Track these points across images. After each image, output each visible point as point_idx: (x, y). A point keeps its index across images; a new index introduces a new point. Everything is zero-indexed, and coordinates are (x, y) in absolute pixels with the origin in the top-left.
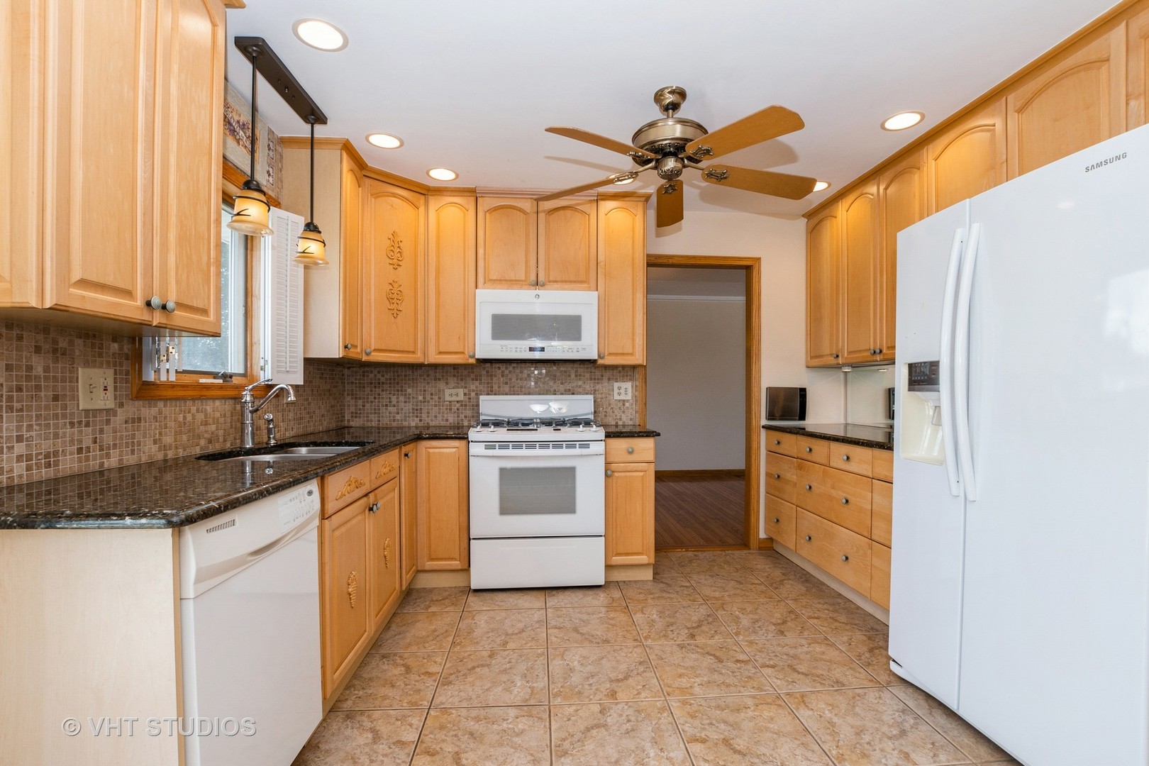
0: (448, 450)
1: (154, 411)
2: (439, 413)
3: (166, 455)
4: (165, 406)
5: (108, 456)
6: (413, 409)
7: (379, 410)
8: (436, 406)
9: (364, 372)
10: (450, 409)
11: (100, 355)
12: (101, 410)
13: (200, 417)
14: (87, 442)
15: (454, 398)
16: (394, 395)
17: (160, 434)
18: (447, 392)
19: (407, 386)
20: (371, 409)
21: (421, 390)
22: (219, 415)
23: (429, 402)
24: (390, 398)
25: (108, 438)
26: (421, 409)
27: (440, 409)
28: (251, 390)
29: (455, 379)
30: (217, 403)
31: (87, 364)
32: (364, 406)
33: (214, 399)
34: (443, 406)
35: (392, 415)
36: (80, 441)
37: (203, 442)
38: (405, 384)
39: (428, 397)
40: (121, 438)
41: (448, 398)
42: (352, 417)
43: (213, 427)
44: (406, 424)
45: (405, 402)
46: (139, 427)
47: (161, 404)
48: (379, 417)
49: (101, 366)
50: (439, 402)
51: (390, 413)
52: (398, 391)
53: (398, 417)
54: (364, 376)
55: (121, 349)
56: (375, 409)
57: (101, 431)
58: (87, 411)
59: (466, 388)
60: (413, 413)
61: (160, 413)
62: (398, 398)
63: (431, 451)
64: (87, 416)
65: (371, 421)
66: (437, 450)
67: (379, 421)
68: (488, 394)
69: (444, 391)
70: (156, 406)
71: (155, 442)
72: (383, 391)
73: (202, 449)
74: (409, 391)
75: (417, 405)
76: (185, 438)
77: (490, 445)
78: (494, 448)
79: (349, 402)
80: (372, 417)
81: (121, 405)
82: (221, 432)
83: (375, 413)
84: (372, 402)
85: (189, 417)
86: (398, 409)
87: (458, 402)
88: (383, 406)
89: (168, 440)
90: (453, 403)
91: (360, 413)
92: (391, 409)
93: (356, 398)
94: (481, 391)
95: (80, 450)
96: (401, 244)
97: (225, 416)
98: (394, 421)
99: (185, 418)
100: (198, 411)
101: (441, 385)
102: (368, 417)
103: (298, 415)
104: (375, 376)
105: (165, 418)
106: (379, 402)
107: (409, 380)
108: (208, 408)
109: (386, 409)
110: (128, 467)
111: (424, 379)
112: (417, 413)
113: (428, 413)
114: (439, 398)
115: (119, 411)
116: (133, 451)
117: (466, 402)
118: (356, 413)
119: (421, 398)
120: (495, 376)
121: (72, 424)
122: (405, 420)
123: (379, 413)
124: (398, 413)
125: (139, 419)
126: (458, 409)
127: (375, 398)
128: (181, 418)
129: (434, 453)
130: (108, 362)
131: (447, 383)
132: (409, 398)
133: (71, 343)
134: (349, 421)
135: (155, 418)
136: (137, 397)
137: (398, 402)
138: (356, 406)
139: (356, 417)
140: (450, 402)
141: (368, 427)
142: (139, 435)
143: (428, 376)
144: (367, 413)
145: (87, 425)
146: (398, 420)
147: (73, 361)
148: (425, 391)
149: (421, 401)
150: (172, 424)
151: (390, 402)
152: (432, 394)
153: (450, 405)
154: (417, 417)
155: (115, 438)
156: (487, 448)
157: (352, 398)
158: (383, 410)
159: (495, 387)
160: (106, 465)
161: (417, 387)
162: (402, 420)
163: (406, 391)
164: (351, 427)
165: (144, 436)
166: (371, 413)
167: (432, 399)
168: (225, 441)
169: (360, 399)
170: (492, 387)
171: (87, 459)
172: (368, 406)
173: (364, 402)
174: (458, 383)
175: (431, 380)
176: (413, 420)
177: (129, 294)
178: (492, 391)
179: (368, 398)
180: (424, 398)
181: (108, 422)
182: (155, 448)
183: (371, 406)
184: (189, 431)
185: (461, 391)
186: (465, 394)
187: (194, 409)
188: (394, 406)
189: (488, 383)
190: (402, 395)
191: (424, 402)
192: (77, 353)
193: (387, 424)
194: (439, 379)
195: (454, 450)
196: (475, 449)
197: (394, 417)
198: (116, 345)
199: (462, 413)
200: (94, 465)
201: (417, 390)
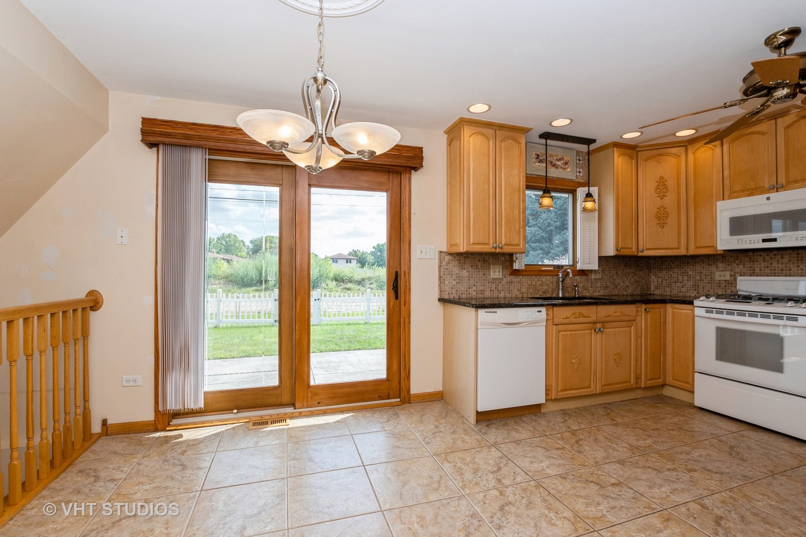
0: (686, 311)
1: (518, 280)
2: (711, 288)
3: (523, 296)
4: (523, 278)
5: (500, 293)
6: (693, 285)
7: (671, 285)
8: (709, 283)
9: (662, 261)
10: (720, 286)
11: (498, 261)
12: (498, 279)
13: (540, 282)
14: (493, 288)
15: (723, 278)
16: (680, 275)
17: (520, 288)
18: (717, 274)
19: (689, 269)
20: (666, 284)
21: (698, 273)
22: (549, 282)
23: (703, 280)
24: (678, 278)
25: (500, 288)
26: (698, 285)
27: (711, 285)
28: (562, 272)
29: (724, 264)
30: (548, 277)
31: (493, 264)
32: (662, 282)
33: (547, 275)
34: (714, 283)
35: (679, 288)
36: (491, 288)
37: (540, 293)
38: (688, 268)
39: (703, 277)
40: (505, 288)
41: (717, 278)
42: (655, 288)
43: (546, 287)
44: (688, 294)
45: (688, 280)
46: (512, 285)
47: (521, 277)
48: (671, 289)
49: (498, 264)
50: (711, 281)
51: (678, 287)
52: (683, 273)
53: (683, 290)
54: (662, 263)
55: (505, 258)
56: (669, 284)
57: (498, 285)
58: (493, 279)
59: (732, 270)
60: (693, 288)
61: (521, 280)
62: (683, 278)
63: (676, 310)
64: (493, 280)
65: (666, 291)
66: (679, 311)
67: (671, 292)
68: (751, 276)
69: (714, 273)
70: (518, 278)
71: (518, 290)
72: (673, 273)
73: (540, 295)
74: (690, 273)
75: (695, 283)
76: (531, 290)
77: (709, 310)
78: (712, 312)
79: (653, 279)
80: (667, 289)
81: (505, 277)
82: (550, 290)
83: (669, 287)
84: (667, 280)
85: (534, 283)
86: (683, 285)
87: (725, 281)
88: (673, 282)
89: (524, 290)
90: (721, 282)
91: (660, 287)
92: (678, 284)
93: (658, 277)
94: (744, 273)
95: (491, 290)
96: (666, 183)
97: (552, 283)
98: (680, 292)
99: (531, 283)
100: (538, 280)
101: (713, 268)
102: (664, 289)
103: (604, 285)
104: (669, 263)
105: (523, 282)
106: (671, 280)
107: (690, 265)
108: (543, 279)
109: (676, 285)
110: (508, 298)
111: (701, 265)
112: (696, 288)
113: (703, 288)
114: (711, 278)
115: (504, 279)
116: (509, 293)
117: (732, 281)
118: (658, 286)
119: (698, 278)
120: (757, 261)
121: (489, 282)
122: (688, 292)
123: (671, 287)
124: (683, 287)
125: (512, 282)
126: (725, 286)
127: (669, 277)
128: (530, 283)
129: (677, 312)
130: (501, 264)
131: (717, 268)
132: (690, 278)
133: (489, 258)
134: (653, 291)
135: (518, 282)
136: (511, 275)
137: (683, 280)
138: (658, 282)
139: (657, 289)
140: (719, 281)
141: (665, 295)
142: (512, 288)
143: (703, 263)
144: (664, 287)
145: (493, 283)
146: (683, 292)
147: (489, 264)
148: (701, 273)
149: (698, 280)
150: (526, 285)
151: (678, 280)
152: (706, 275)
153: (720, 283)
154: (695, 290)
155: (503, 288)
156: (707, 312)
157: (655, 277)
158: (673, 285)
159: (757, 271)
160: (499, 296)
161: (696, 270)
162: (685, 292)
163: (688, 273)
164: (655, 295)
165: (514, 288)
166: (666, 287)
167: (706, 278)
168: (552, 293)
169: (660, 277)
170: (754, 270)
171: (493, 293)
172: (664, 282)
173: (662, 280)
174: (726, 268)
175: (706, 265)
176: (693, 292)
177: (488, 244)
178: (754, 273)
179: (664, 277)
180: (701, 278)
181: (500, 282)
182: (518, 293)
183: (666, 282)
184: (534, 288)
185: (728, 274)
186: (731, 275)
187: (536, 280)
188: (680, 282)
189: (751, 267)
190: (685, 275)
191: (701, 280)
192: (490, 261)
193: (676, 294)
194: (711, 265)
195: (690, 311)
196: (698, 312)
197: (680, 290)
198: (503, 258)
199: (729, 289)
200: (495, 295)
201: (695, 273)
